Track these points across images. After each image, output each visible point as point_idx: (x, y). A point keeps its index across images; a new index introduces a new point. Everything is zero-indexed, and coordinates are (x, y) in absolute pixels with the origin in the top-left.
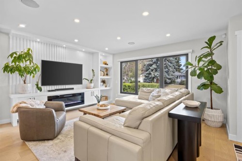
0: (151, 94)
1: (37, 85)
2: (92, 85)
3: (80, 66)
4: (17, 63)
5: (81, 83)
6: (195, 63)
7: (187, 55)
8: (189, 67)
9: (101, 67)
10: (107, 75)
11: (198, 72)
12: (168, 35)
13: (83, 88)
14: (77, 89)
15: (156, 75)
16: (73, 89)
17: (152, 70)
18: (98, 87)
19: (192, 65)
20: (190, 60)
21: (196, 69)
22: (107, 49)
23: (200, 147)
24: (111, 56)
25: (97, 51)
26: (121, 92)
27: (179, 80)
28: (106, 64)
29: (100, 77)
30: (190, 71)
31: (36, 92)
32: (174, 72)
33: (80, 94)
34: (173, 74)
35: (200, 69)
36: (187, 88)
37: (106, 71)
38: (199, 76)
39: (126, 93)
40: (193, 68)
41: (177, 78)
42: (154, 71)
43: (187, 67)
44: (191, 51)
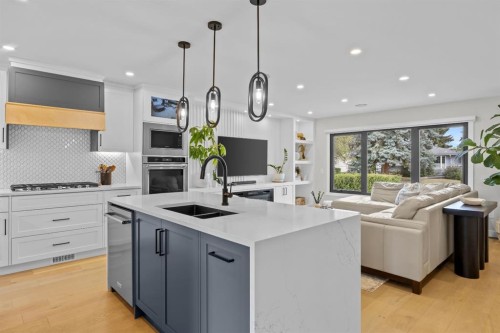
0: (400, 192)
1: (214, 175)
2: (283, 176)
3: (264, 144)
4: (199, 144)
5: (265, 172)
6: (480, 142)
7: (465, 125)
8: (470, 147)
9: (297, 144)
10: (304, 158)
11: (486, 156)
12: (432, 95)
13: (267, 182)
14: (260, 183)
15: (382, 154)
16: (254, 182)
17: (373, 143)
18: (292, 181)
19: (474, 145)
20: (470, 137)
21: (482, 152)
22: (310, 113)
23: (486, 264)
24: (312, 124)
25: (290, 116)
26: (331, 190)
27: (442, 167)
28: (302, 138)
29: (295, 161)
30: (471, 154)
31: (214, 186)
32: (429, 148)
33: (268, 191)
34: (426, 151)
35: (488, 151)
36: (465, 181)
37: (302, 150)
38: (487, 163)
39: (341, 192)
40: (477, 150)
41: (438, 161)
42: (377, 145)
43: (466, 148)
44: (474, 118)
